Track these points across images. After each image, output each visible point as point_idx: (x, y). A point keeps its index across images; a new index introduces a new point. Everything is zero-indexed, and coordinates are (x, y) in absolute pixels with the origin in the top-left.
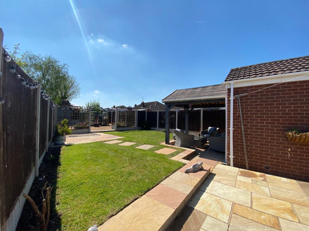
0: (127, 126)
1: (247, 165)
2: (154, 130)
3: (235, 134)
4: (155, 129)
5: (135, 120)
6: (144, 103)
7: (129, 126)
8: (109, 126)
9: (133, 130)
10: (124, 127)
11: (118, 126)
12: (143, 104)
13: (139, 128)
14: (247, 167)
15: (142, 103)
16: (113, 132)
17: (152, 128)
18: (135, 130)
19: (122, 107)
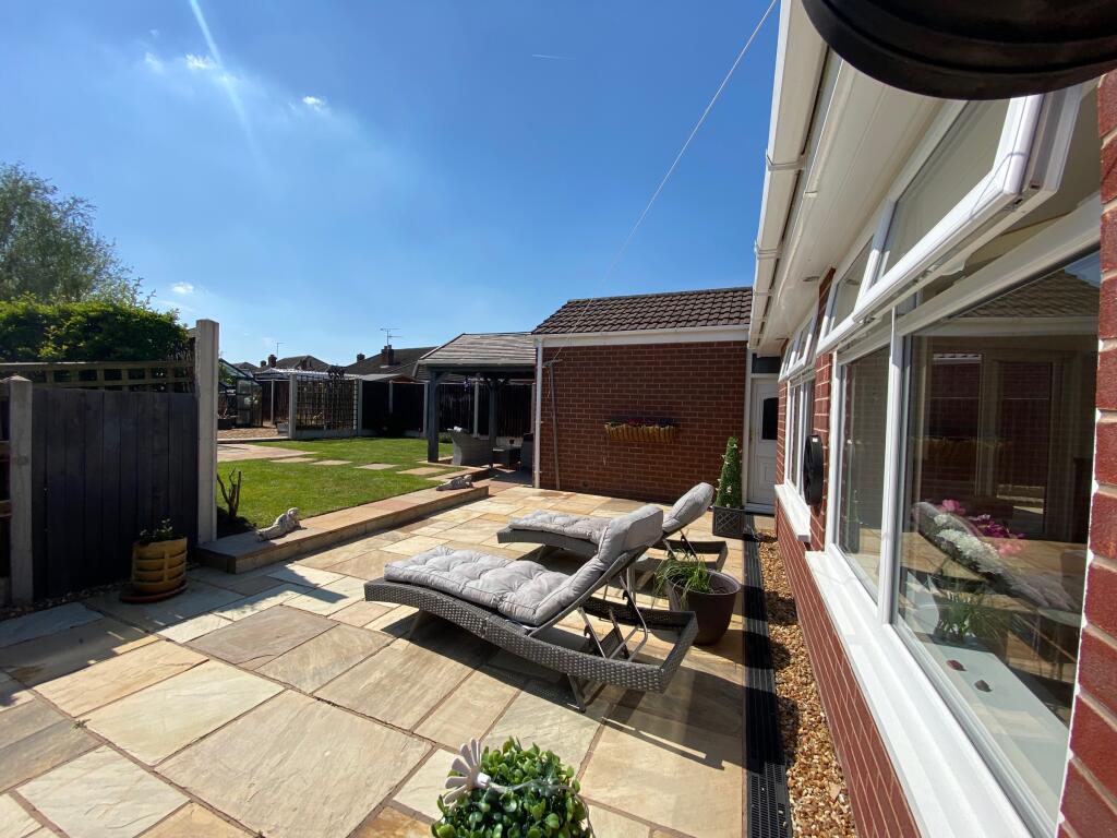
0: (329, 427)
1: (558, 483)
2: (414, 438)
3: (545, 432)
4: (417, 434)
5: (355, 407)
6: (392, 351)
7: (334, 428)
8: (262, 427)
9: (348, 438)
10: (319, 428)
11: (300, 427)
12: (389, 355)
13: (366, 432)
14: (558, 487)
15: (384, 352)
16: (286, 443)
17: (409, 433)
18: (354, 437)
19: (306, 363)
